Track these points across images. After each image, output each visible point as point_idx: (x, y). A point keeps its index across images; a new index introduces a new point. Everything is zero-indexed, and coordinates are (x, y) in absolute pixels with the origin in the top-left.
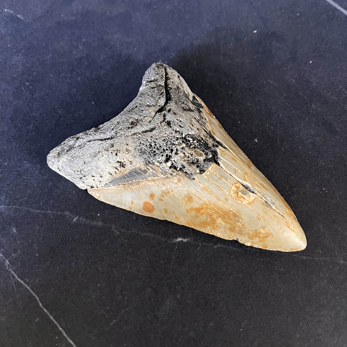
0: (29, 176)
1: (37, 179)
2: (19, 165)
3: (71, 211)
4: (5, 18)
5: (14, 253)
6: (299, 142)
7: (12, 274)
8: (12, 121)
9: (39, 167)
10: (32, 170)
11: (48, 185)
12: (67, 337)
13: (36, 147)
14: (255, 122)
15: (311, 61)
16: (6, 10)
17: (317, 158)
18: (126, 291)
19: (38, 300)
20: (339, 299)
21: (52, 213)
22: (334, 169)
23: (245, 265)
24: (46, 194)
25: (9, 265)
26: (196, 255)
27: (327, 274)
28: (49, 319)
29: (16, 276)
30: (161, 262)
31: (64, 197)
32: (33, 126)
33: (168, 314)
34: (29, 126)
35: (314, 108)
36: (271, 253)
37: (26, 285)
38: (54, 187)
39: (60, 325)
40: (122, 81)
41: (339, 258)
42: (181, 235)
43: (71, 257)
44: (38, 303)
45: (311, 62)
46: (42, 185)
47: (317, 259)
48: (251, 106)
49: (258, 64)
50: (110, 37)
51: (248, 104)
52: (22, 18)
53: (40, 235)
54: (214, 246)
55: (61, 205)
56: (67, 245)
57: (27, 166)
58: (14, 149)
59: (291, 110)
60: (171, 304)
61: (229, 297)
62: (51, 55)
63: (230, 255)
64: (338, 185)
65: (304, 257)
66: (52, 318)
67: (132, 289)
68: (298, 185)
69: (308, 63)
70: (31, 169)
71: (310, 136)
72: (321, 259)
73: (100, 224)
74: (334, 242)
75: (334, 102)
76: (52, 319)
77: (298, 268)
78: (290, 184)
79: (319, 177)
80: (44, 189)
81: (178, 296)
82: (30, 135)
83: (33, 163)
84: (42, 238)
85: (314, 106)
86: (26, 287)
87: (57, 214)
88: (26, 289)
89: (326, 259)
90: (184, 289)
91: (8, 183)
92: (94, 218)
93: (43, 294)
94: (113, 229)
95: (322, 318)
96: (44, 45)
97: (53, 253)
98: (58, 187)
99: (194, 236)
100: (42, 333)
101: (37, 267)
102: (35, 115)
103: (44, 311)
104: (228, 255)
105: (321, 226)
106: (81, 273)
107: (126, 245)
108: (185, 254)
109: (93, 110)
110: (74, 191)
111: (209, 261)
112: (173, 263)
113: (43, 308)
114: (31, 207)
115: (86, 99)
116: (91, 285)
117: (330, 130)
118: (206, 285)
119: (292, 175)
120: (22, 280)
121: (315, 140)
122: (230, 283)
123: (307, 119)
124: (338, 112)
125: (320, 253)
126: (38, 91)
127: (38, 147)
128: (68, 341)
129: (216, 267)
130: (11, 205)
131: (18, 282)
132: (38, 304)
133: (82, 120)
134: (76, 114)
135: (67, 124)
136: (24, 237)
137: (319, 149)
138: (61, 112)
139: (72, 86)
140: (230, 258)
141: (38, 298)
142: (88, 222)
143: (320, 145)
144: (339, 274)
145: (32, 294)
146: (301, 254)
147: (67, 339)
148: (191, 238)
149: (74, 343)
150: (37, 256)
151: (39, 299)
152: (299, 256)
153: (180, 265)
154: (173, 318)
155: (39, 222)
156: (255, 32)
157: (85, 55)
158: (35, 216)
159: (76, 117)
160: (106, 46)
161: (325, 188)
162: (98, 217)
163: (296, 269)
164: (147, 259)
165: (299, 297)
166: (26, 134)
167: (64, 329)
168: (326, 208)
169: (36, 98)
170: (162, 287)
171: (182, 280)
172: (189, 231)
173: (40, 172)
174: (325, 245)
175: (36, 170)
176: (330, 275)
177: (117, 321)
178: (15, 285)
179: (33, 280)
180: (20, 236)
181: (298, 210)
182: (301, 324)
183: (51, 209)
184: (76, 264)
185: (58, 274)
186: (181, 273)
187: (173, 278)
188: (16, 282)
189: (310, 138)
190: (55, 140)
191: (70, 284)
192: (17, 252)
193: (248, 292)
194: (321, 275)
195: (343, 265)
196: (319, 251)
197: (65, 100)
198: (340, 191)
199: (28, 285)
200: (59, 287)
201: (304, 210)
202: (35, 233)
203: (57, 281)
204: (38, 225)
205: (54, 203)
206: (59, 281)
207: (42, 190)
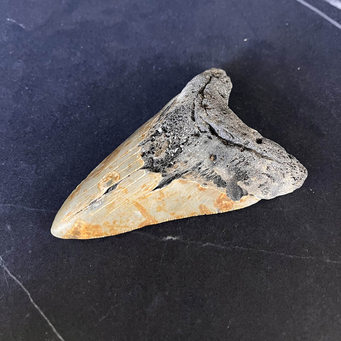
0: (25, 175)
1: (33, 179)
2: (15, 165)
4: (8, 27)
5: (8, 250)
6: (287, 144)
7: (5, 270)
8: (11, 124)
9: (35, 167)
10: (28, 171)
11: (43, 184)
13: (33, 148)
15: (299, 67)
16: (8, 20)
17: (304, 160)
18: (115, 288)
19: (30, 296)
20: (325, 297)
21: (45, 211)
22: (321, 171)
23: (233, 264)
24: (41, 193)
25: (2, 261)
26: (185, 253)
27: (314, 273)
28: (40, 314)
29: (8, 272)
30: (151, 260)
32: (30, 128)
33: (157, 311)
34: (27, 128)
35: (302, 112)
36: (259, 252)
37: (18, 281)
38: (49, 186)
40: (117, 86)
41: (325, 257)
42: (170, 234)
43: (63, 254)
44: (29, 298)
45: (299, 69)
46: (38, 184)
47: (304, 258)
48: (241, 110)
49: (248, 71)
50: (106, 45)
51: (238, 108)
52: (24, 27)
53: (34, 233)
54: (202, 245)
55: (55, 204)
57: (23, 166)
58: (12, 150)
59: (280, 114)
60: (160, 301)
61: (217, 294)
62: (50, 61)
63: (219, 253)
64: (325, 186)
65: (291, 256)
66: (42, 313)
67: (121, 286)
69: (296, 70)
70: (27, 169)
71: (298, 139)
72: (308, 258)
74: (320, 241)
75: (321, 107)
76: (43, 315)
77: (285, 267)
80: (39, 188)
81: (167, 293)
82: (28, 136)
83: (30, 164)
84: (36, 235)
85: (301, 110)
87: (50, 213)
88: (18, 284)
89: (313, 258)
90: (172, 286)
91: (4, 182)
93: (35, 290)
95: (309, 316)
96: (44, 52)
97: (46, 250)
98: (52, 187)
99: (183, 235)
100: (32, 328)
101: (30, 264)
102: (33, 117)
103: (35, 307)
104: (216, 254)
105: (308, 226)
106: (72, 270)
107: (116, 243)
108: (174, 252)
109: (88, 113)
110: (68, 191)
111: (198, 260)
112: (162, 260)
113: (34, 304)
114: (26, 205)
115: (82, 103)
116: (82, 282)
117: (317, 133)
118: (194, 283)
120: (14, 276)
121: (303, 142)
122: (218, 281)
123: (295, 122)
125: (306, 252)
126: (36, 95)
127: (35, 148)
128: (57, 336)
129: (205, 265)
130: (6, 203)
131: (10, 277)
132: (30, 300)
133: (78, 122)
134: (72, 117)
135: (63, 126)
136: (18, 234)
137: (306, 151)
138: (57, 115)
139: (69, 90)
140: (218, 256)
141: (29, 294)
143: (307, 147)
144: (325, 272)
145: (24, 290)
146: (288, 253)
147: (56, 335)
148: (180, 236)
149: (63, 338)
150: (30, 253)
151: (30, 295)
152: (286, 255)
153: (169, 263)
154: (161, 315)
155: (33, 220)
156: (245, 40)
157: (82, 61)
158: (29, 214)
159: (72, 120)
160: (103, 53)
161: (312, 189)
163: (283, 267)
164: (137, 256)
165: (285, 295)
166: (24, 135)
167: (53, 325)
168: (313, 208)
169: (34, 101)
170: (151, 284)
171: (171, 277)
172: (179, 229)
173: (36, 172)
174: (311, 245)
175: (32, 170)
176: (317, 273)
177: (106, 317)
178: (7, 281)
179: (25, 276)
180: (14, 233)
181: (285, 210)
182: (287, 322)
183: (45, 207)
184: (68, 261)
185: (49, 271)
186: (170, 270)
187: (162, 276)
188: (8, 278)
189: (297, 141)
190: (51, 141)
191: (61, 280)
192: (11, 249)
193: (236, 290)
194: (308, 274)
195: (330, 264)
196: (305, 250)
197: (62, 104)
198: (326, 192)
199: (20, 281)
200: (50, 283)
201: (291, 210)
202: (29, 231)
203: (48, 278)
204: (32, 223)
205: (48, 201)
206: (51, 277)
207: (37, 189)
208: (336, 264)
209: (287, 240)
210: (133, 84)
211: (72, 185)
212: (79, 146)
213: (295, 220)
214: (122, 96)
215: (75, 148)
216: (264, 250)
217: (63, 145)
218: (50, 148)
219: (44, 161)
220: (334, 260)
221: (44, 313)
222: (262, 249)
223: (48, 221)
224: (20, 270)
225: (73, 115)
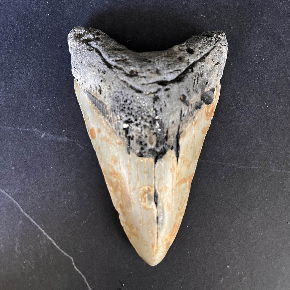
1: (3, 97)
3: (39, 128)
6: (248, 57)
9: (4, 85)
11: (14, 102)
12: (46, 235)
17: (263, 73)
18: (92, 198)
19: (19, 207)
20: (268, 201)
21: (21, 130)
22: (277, 84)
24: (14, 111)
27: (261, 181)
28: (30, 221)
31: (30, 114)
35: (265, 19)
36: (215, 163)
37: (7, 194)
38: (21, 104)
39: (40, 227)
41: (272, 167)
43: (43, 170)
46: (9, 103)
47: (254, 168)
48: (205, 18)
51: (201, 15)
53: (13, 150)
55: (29, 122)
56: (38, 159)
59: (243, 22)
64: (279, 100)
65: (243, 167)
66: (32, 220)
67: (97, 196)
68: (243, 100)
71: (258, 51)
72: (257, 168)
73: (65, 139)
74: (269, 153)
75: (284, 13)
77: (237, 176)
78: (236, 99)
79: (263, 93)
80: (11, 107)
84: (16, 153)
85: (265, 17)
86: (7, 196)
87: (26, 131)
88: (8, 197)
89: (261, 168)
92: (59, 134)
93: (23, 201)
94: (78, 144)
95: (253, 216)
97: (27, 166)
98: (24, 105)
100: (25, 232)
101: (15, 179)
103: (25, 215)
105: (259, 139)
106: (53, 183)
109: (49, 22)
110: (39, 109)
113: (24, 212)
114: (2, 124)
115: (41, 10)
116: (63, 193)
117: (278, 43)
119: (238, 91)
120: (3, 190)
121: (262, 54)
123: (257, 32)
124: (287, 23)
125: (256, 163)
128: (48, 238)
132: (20, 210)
134: (33, 28)
135: (25, 38)
137: (265, 63)
138: (17, 25)
141: (19, 205)
142: (55, 137)
143: (266, 59)
144: (270, 180)
145: (13, 202)
146: (240, 164)
147: (47, 237)
149: (53, 239)
150: (13, 169)
151: (20, 205)
152: (239, 166)
155: (11, 138)
158: (6, 133)
159: (33, 30)
161: (266, 103)
162: (63, 133)
163: (235, 177)
165: (235, 200)
167: (43, 229)
168: (266, 122)
173: (5, 90)
174: (261, 156)
176: (263, 181)
177: (86, 222)
179: (12, 189)
181: (241, 124)
182: (235, 221)
183: (20, 126)
184: (48, 175)
185: (33, 184)
190: (15, 56)
191: (44, 193)
194: (255, 182)
195: (275, 173)
196: (256, 161)
197: (21, 11)
198: (279, 106)
199: (9, 194)
200: (35, 195)
201: (246, 124)
202: (8, 149)
203: (33, 191)
204: (11, 141)
205: (22, 120)
206: (35, 190)
207: (9, 108)
208: (280, 173)
209: (240, 152)
211: (42, 103)
212: (44, 60)
213: (249, 133)
215: (40, 63)
216: (220, 162)
217: (28, 60)
218: (16, 64)
219: (11, 78)
220: (279, 169)
221: (33, 220)
222: (218, 161)
223: (24, 139)
224: (7, 184)
225: (34, 25)
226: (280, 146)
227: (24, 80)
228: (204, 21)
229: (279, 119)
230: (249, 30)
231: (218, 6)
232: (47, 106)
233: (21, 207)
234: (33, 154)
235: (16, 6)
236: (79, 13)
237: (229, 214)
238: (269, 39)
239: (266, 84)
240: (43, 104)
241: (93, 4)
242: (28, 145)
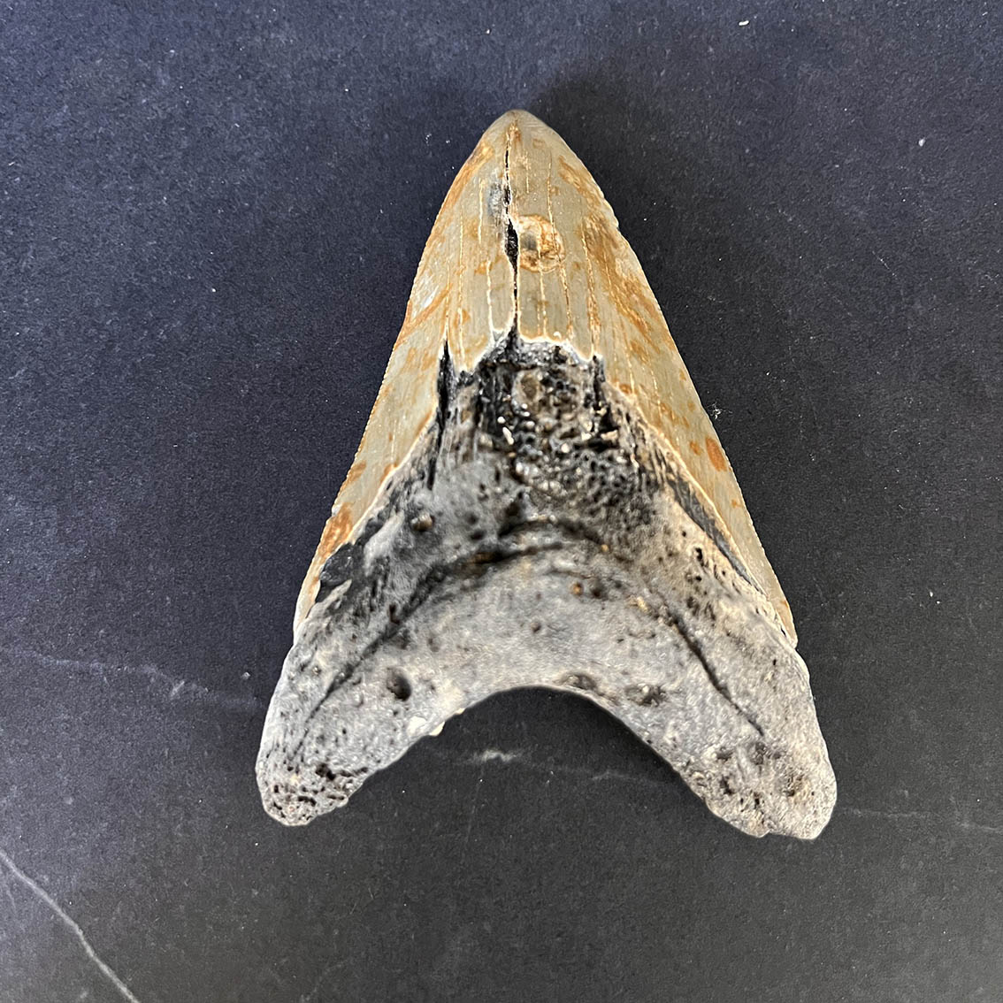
0: (27, 545)
1: (52, 557)
3: (162, 666)
5: (1, 796)
6: (866, 434)
9: (56, 516)
10: (33, 527)
11: (87, 576)
13: (41, 448)
14: (732, 362)
15: (921, 137)
17: (918, 490)
18: (334, 913)
19: (82, 938)
20: (948, 937)
21: (104, 670)
22: (969, 527)
23: (683, 836)
24: (84, 605)
26: (540, 802)
27: (921, 863)
28: (117, 993)
29: (11, 865)
30: (437, 826)
31: (137, 617)
32: (26, 372)
33: (458, 979)
34: (14, 373)
35: (921, 313)
37: (42, 893)
38: (107, 582)
40: (305, 210)
41: (958, 814)
42: (493, 743)
43: (171, 808)
44: (82, 946)
45: (921, 142)
46: (71, 577)
47: (896, 816)
48: (722, 306)
49: (747, 151)
51: (710, 298)
53: (74, 739)
54: (592, 777)
55: (131, 643)
56: (156, 770)
57: (18, 513)
59: (848, 321)
60: (467, 951)
61: (633, 929)
63: (641, 804)
64: (974, 582)
65: (858, 812)
66: (124, 990)
67: (353, 906)
68: (854, 580)
69: (912, 148)
70: (31, 524)
71: (901, 415)
72: (906, 816)
73: (252, 704)
74: (948, 765)
75: (985, 294)
76: (127, 994)
77: (838, 846)
78: (829, 576)
79: (920, 555)
80: (76, 591)
81: (487, 927)
82: (20, 403)
83: (37, 503)
84: (81, 749)
85: (919, 307)
86: (43, 900)
87: (120, 674)
88: (44, 905)
89: (923, 817)
90: (502, 907)
92: (231, 686)
93: (96, 920)
97: (118, 795)
98: (117, 585)
99: (534, 745)
101: (73, 839)
102: (30, 332)
103: (100, 971)
104: (635, 805)
105: (913, 714)
106: (203, 858)
108: (506, 799)
109: (213, 315)
110: (168, 598)
112: (470, 827)
113: (97, 960)
114: (42, 648)
115: (189, 277)
116: (234, 894)
117: (965, 391)
118: (566, 895)
119: (838, 548)
120: (31, 878)
121: (915, 426)
122: (637, 888)
125: (903, 798)
126: (32, 247)
127: (49, 447)
129: (599, 842)
131: (20, 883)
132: (84, 950)
133: (182, 351)
134: (161, 332)
135: (134, 365)
136: (25, 744)
137: (926, 457)
138: (111, 323)
139: (143, 227)
140: (638, 813)
141: (80, 933)
142: (215, 697)
143: (929, 443)
144: (955, 861)
145: (63, 920)
146: (848, 801)
148: (524, 751)
150: (69, 805)
151: (84, 933)
152: (843, 808)
153: (492, 834)
154: (472, 991)
155: (68, 698)
156: (744, 24)
158: (54, 678)
159: (161, 341)
160: (248, 76)
161: (933, 591)
162: (244, 681)
163: (832, 846)
164: (396, 814)
165: (833, 931)
168: (934, 656)
169: (27, 270)
170: (439, 900)
171: (498, 880)
172: (521, 727)
173: (60, 532)
174: (919, 775)
175: (48, 526)
176: (930, 865)
177: (311, 1000)
178: (12, 893)
179: (61, 877)
180: (13, 742)
181: (847, 663)
183: (102, 656)
184: (186, 829)
185: (134, 860)
186: (494, 857)
187: (470, 873)
188: (12, 884)
189: (900, 420)
190: (98, 423)
191: (170, 890)
192: (9, 791)
193: (689, 916)
194: (903, 867)
195: (970, 835)
196: (901, 791)
197: (124, 280)
198: (978, 601)
199: (49, 893)
200: (140, 898)
201: (865, 661)
202: (58, 734)
203: (132, 882)
204: (67, 706)
205: (108, 635)
206: (140, 881)
207: (69, 594)
208: (989, 835)
209: (847, 760)
210: (358, 203)
211: (180, 578)
212: (191, 439)
213: (875, 694)
214: (320, 250)
215: (179, 447)
217: (140, 436)
218: (98, 449)
219: (81, 494)
220: (983, 824)
223: (113, 700)
224: (44, 859)
225: (164, 323)
226: (985, 739)
227: (123, 502)
228: (720, 315)
229: (979, 646)
230: (870, 347)
231: (766, 270)
232: (195, 591)
233: (88, 941)
234: (140, 755)
235: (112, 263)
236: (311, 288)
237: (812, 981)
238: (937, 376)
239: (931, 527)
240: (180, 582)
241: (359, 259)
242: (123, 723)
